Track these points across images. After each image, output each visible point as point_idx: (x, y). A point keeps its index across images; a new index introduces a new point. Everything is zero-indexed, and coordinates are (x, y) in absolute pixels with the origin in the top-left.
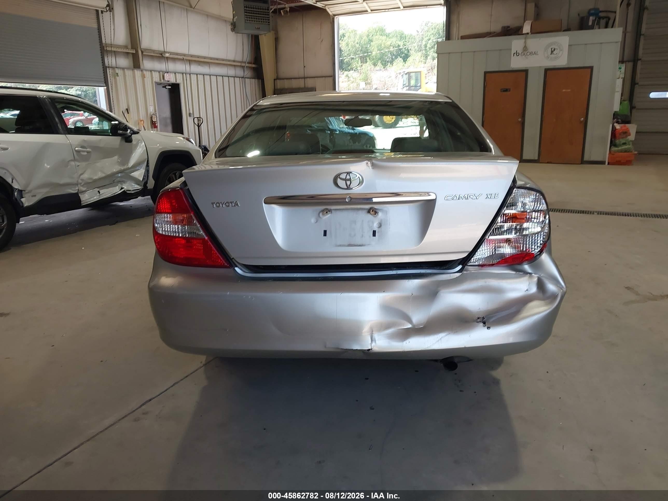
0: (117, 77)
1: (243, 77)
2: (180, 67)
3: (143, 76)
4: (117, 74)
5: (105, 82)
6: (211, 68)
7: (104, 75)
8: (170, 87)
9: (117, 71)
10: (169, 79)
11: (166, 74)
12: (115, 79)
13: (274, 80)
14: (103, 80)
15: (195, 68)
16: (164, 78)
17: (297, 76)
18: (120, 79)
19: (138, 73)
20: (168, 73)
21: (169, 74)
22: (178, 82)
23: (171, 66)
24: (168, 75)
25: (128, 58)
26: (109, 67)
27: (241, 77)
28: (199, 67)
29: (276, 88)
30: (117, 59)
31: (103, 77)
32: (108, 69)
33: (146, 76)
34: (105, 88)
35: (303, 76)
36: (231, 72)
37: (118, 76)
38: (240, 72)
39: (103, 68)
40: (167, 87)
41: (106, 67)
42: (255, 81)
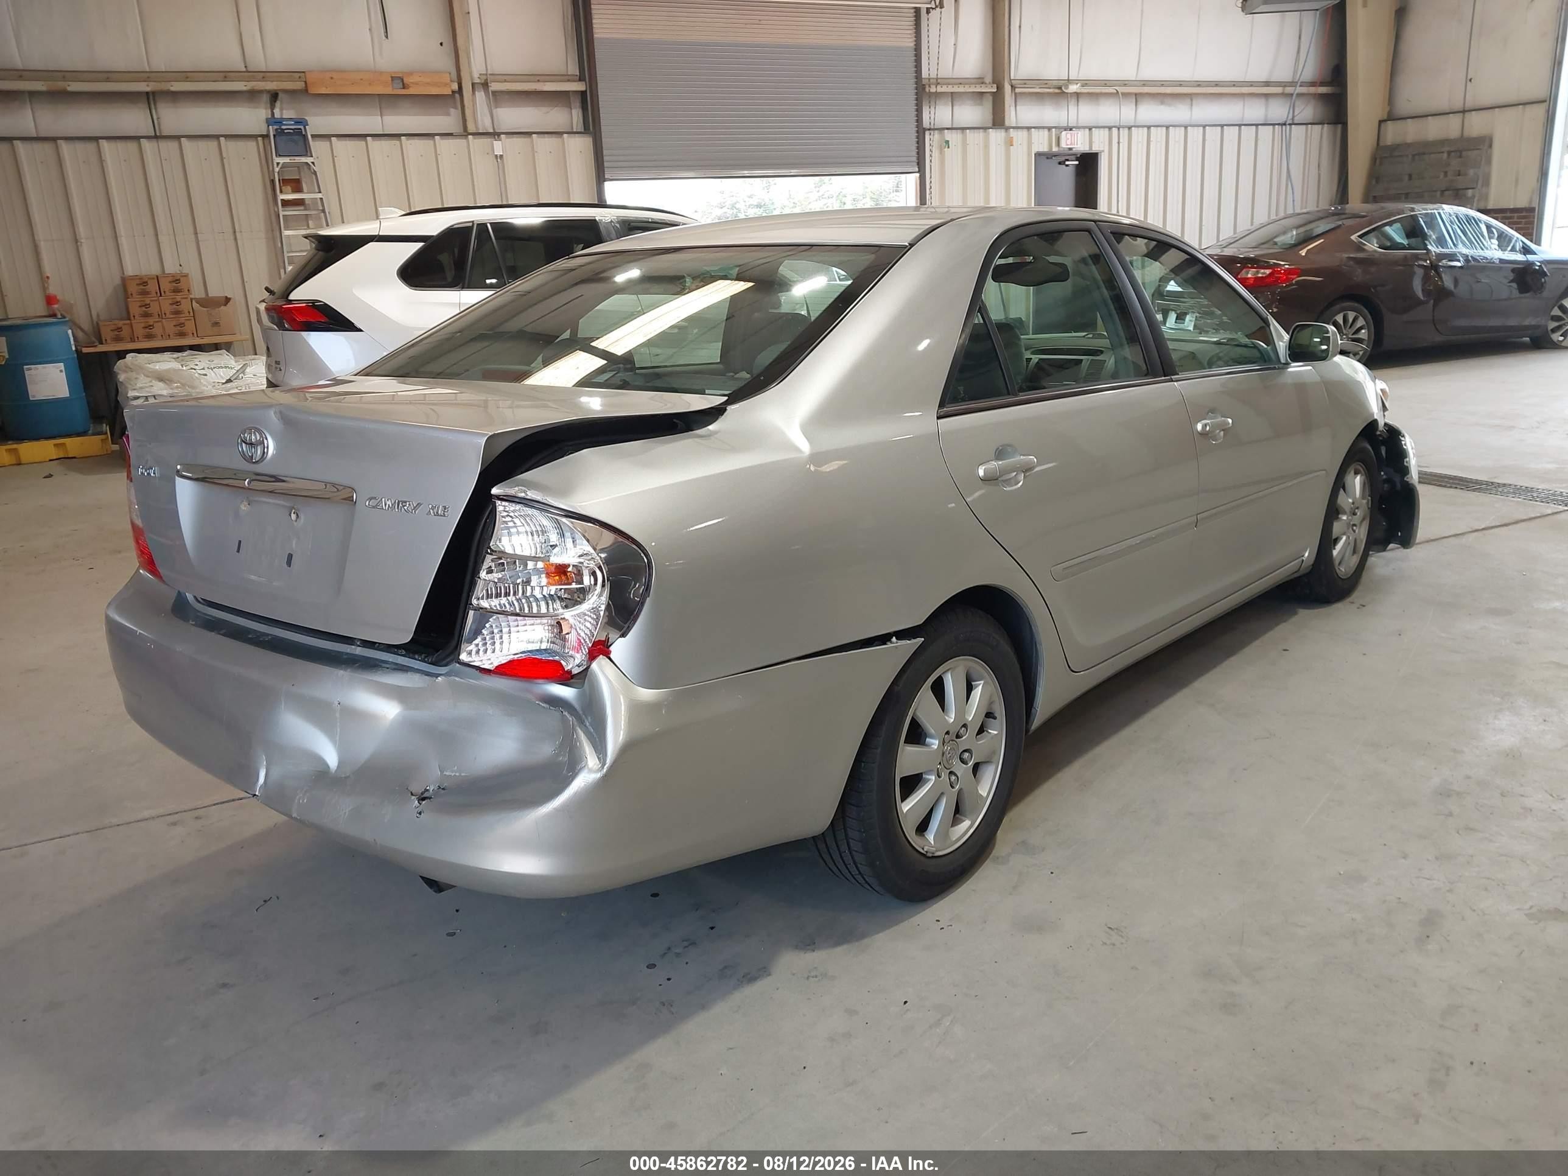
0: (946, 149)
1: (1285, 124)
2: (1108, 112)
3: (1010, 143)
4: (948, 141)
5: (918, 164)
6: (1194, 107)
7: (918, 148)
8: (1077, 163)
9: (948, 135)
10: (1071, 144)
11: (1064, 133)
12: (941, 152)
13: (1380, 122)
14: (915, 159)
15: (1150, 112)
16: (1058, 144)
17: (1447, 109)
18: (953, 154)
19: (996, 136)
20: (1071, 130)
21: (1074, 132)
22: (1095, 149)
23: (1086, 113)
24: (1069, 136)
25: (981, 104)
26: (929, 130)
27: (1278, 124)
28: (1162, 107)
29: (1381, 144)
30: (955, 108)
31: (914, 153)
32: (927, 133)
33: (1014, 143)
34: (918, 175)
35: (1458, 106)
36: (1255, 111)
37: (948, 147)
38: (1279, 111)
39: (918, 132)
40: (1067, 163)
41: (925, 130)
42: (1322, 129)
